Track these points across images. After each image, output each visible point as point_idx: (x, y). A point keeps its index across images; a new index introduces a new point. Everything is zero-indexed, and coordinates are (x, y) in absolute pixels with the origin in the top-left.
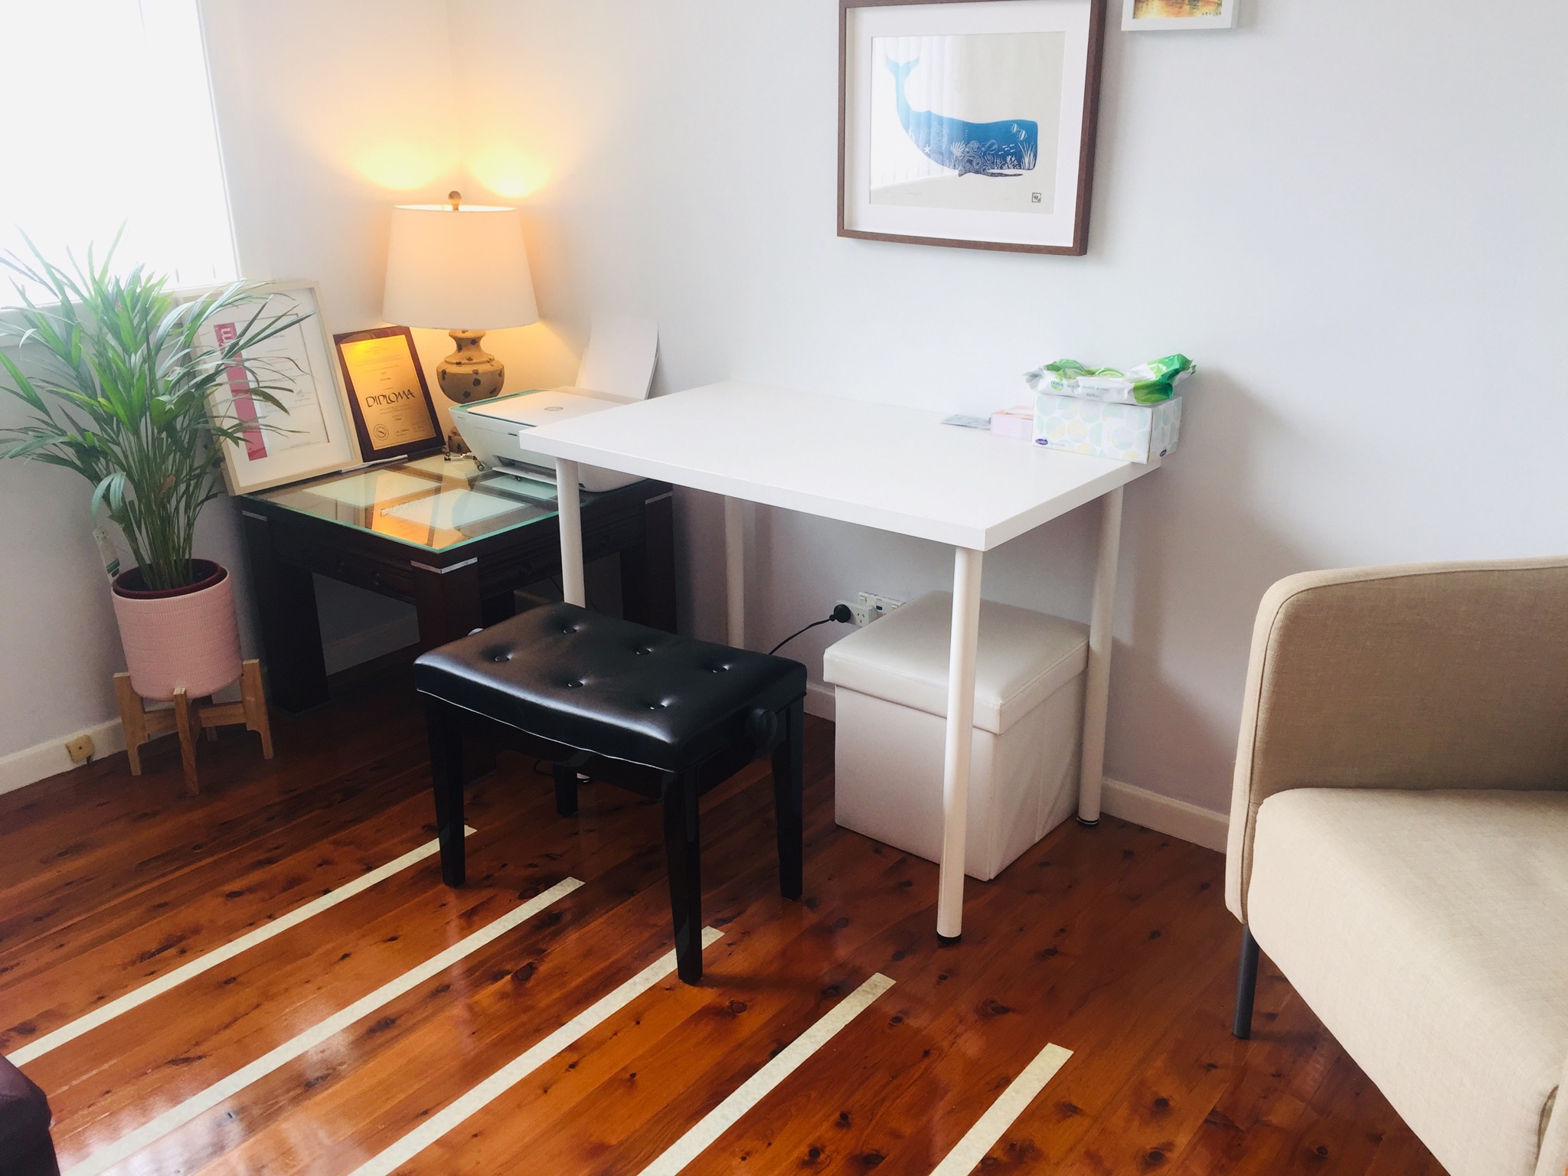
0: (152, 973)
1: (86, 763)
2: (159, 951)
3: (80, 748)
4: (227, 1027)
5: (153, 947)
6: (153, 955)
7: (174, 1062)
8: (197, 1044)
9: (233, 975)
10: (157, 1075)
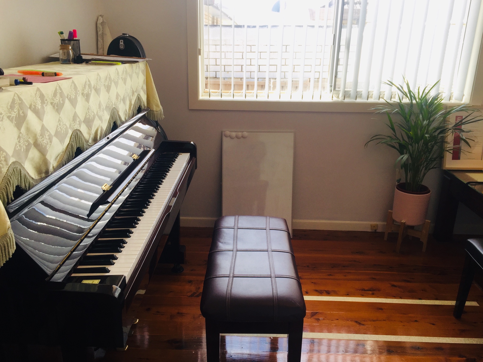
0: (363, 295)
1: (374, 231)
2: (367, 290)
3: (374, 227)
4: (374, 321)
5: (366, 289)
6: (365, 290)
7: (356, 322)
8: (364, 321)
9: (383, 308)
10: (350, 323)
